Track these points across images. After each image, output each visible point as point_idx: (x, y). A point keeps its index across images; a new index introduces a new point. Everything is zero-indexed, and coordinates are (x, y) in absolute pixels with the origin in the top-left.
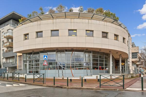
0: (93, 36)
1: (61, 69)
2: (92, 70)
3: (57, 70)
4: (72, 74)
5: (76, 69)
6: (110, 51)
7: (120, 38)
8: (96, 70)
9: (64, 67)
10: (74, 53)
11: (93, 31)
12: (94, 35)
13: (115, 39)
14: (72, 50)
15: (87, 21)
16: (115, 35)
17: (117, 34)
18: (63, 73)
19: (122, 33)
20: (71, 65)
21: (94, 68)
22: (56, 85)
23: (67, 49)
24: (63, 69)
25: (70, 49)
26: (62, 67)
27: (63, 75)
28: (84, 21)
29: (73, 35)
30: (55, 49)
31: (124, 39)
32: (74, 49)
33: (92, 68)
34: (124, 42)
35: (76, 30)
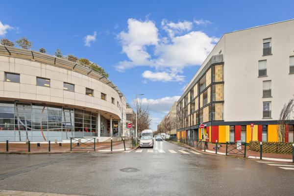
0: (74, 91)
1: (25, 130)
2: (74, 132)
3: (17, 132)
4: (44, 137)
5: (50, 130)
6: (97, 110)
7: (108, 98)
8: (79, 133)
9: (30, 127)
10: (46, 108)
11: (74, 85)
12: (76, 90)
13: (102, 99)
14: (44, 104)
15: (65, 71)
16: (102, 93)
17: (104, 93)
18: (27, 135)
19: (110, 92)
20: (41, 124)
21: (76, 130)
22: (10, 151)
23: (34, 102)
24: (28, 129)
25: (41, 103)
26: (27, 127)
27: (27, 138)
28: (61, 70)
29: (45, 85)
30: (14, 101)
31: (113, 99)
32: (47, 103)
33: (74, 129)
34: (113, 102)
35: (49, 79)
